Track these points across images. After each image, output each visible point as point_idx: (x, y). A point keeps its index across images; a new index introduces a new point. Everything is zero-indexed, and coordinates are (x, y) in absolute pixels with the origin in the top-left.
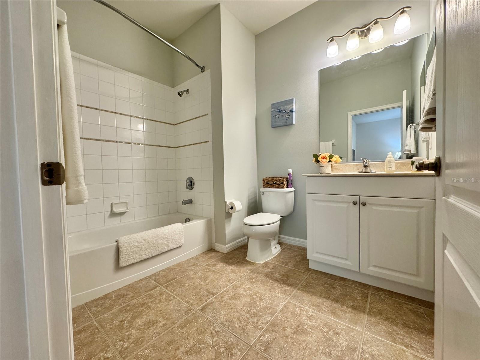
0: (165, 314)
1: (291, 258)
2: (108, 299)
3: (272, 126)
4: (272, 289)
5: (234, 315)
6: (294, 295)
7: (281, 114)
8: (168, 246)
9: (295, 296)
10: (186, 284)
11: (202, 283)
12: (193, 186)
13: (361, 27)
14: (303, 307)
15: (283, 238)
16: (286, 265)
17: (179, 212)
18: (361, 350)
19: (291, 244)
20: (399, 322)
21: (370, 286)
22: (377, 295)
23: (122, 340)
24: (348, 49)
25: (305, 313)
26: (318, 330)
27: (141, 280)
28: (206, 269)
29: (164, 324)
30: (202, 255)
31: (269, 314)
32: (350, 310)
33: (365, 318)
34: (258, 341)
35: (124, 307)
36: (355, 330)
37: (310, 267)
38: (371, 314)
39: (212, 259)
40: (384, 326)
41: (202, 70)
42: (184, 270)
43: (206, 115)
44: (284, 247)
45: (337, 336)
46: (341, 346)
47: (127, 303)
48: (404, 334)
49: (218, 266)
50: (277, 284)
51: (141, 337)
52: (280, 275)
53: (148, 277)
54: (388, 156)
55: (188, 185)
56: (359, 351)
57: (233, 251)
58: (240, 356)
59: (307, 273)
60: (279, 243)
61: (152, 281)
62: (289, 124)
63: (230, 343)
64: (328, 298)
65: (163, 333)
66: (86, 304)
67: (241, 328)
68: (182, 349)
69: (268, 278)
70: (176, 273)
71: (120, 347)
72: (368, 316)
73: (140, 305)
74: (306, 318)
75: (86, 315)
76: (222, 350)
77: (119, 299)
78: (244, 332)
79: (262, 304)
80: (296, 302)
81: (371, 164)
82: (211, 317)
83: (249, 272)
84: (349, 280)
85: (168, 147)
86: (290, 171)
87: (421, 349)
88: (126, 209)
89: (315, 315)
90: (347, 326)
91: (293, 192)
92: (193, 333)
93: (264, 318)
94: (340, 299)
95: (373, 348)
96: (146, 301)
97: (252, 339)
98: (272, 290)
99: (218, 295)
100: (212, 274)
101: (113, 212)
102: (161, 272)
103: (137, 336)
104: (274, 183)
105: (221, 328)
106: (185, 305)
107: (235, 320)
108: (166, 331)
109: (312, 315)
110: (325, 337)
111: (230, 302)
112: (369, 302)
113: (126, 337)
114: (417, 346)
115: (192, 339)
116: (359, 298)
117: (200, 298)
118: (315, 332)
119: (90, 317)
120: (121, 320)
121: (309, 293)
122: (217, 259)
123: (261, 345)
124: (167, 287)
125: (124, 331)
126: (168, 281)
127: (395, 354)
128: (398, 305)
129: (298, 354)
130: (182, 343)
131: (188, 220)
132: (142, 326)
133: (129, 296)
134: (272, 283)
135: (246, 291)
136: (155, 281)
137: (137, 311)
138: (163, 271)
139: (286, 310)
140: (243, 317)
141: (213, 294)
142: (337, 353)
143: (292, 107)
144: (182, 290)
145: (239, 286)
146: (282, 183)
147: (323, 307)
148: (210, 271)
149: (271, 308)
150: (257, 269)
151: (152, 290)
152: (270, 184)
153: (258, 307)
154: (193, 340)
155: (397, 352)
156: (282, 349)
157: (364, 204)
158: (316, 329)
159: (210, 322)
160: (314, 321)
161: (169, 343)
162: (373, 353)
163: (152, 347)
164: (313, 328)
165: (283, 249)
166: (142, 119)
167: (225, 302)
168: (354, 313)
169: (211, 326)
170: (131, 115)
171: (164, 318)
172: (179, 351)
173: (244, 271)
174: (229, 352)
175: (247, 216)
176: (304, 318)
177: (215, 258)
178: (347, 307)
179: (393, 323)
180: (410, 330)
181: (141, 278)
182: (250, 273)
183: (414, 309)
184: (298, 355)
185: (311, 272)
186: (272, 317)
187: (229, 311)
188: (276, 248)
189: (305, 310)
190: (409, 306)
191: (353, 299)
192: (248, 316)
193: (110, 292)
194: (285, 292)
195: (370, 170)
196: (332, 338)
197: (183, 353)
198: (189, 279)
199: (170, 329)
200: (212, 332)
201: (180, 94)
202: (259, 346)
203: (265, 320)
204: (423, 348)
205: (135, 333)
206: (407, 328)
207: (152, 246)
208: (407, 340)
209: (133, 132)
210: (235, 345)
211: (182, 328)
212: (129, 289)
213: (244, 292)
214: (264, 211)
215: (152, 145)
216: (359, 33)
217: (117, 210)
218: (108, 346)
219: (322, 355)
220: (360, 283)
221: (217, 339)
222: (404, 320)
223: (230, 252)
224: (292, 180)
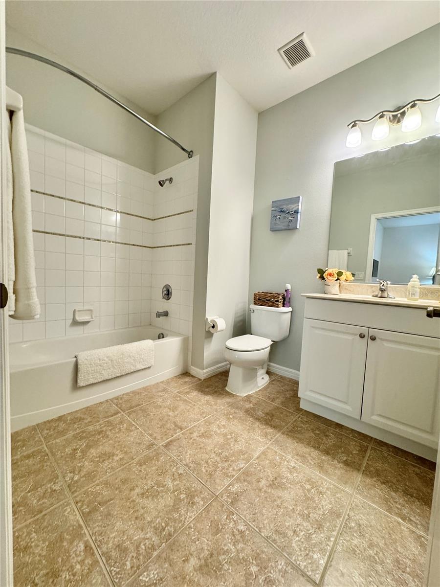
0: (123, 446)
1: (280, 393)
2: (62, 422)
3: (271, 229)
4: (251, 429)
5: (202, 456)
6: (277, 439)
7: (283, 215)
8: (135, 366)
9: (277, 441)
10: (151, 412)
11: (170, 414)
12: (170, 296)
13: (393, 110)
14: (285, 455)
15: (274, 367)
16: (272, 401)
17: (153, 326)
18: (347, 517)
19: (282, 375)
20: (400, 487)
21: (372, 438)
22: (379, 450)
23: (73, 472)
24: (373, 137)
25: (286, 463)
26: (298, 486)
27: (101, 403)
28: (177, 396)
29: (121, 459)
30: (174, 380)
31: (243, 460)
32: (342, 466)
33: (358, 478)
34: (226, 491)
35: (78, 434)
36: (344, 491)
37: (301, 407)
38: (366, 474)
39: (185, 385)
40: (380, 491)
41: (189, 155)
42: (151, 396)
43: (190, 211)
44: (274, 378)
45: (321, 496)
46: (323, 509)
47: (83, 429)
48: (404, 503)
49: (191, 395)
50: (258, 424)
51: (94, 471)
52: (263, 413)
53: (110, 399)
54: (411, 280)
55: (164, 293)
56: (344, 517)
57: (211, 377)
58: (203, 505)
59: (296, 414)
60: (268, 373)
61: (114, 405)
62: (291, 227)
63: (193, 489)
64: (318, 448)
65: (119, 469)
66: (38, 425)
67: (207, 473)
68: (138, 490)
69: (249, 415)
70: (141, 398)
71: (70, 480)
72: (363, 476)
73: (97, 433)
74: (287, 469)
75: (37, 439)
76: (182, 496)
77: (75, 423)
78: (210, 478)
79: (237, 447)
80: (278, 449)
81: (390, 287)
82: (175, 456)
83: (227, 405)
84: (347, 428)
85: (144, 247)
86: (289, 286)
87: (422, 525)
88: (90, 317)
89: (298, 467)
90: (334, 486)
91: (290, 313)
92: (152, 472)
93: (236, 464)
94: (331, 451)
95: (361, 516)
96: (104, 429)
97: (219, 488)
98: (251, 431)
99: (187, 430)
100: (183, 404)
101: (75, 321)
102: (124, 396)
103: (89, 469)
104: (267, 300)
105: (185, 470)
106: (147, 438)
107: (203, 463)
108: (122, 467)
109: (294, 467)
110: (305, 496)
111: (200, 440)
112: (367, 458)
113: (77, 469)
114: (417, 520)
115: (150, 480)
116: (355, 452)
117: (166, 432)
118: (294, 488)
119: (41, 441)
120: (74, 448)
121: (294, 439)
122: (191, 385)
123: (228, 496)
124: (129, 414)
125: (76, 462)
126: (131, 408)
127: (387, 526)
128: (402, 467)
129: (270, 512)
130: (139, 483)
131: (161, 336)
132: (96, 458)
133: (86, 421)
134: (252, 421)
135: (219, 429)
136: (117, 405)
137: (93, 440)
138: (127, 394)
139: (263, 457)
140: (213, 460)
141: (181, 429)
142: (317, 517)
143: (297, 207)
144: (146, 420)
145: (213, 421)
146: (278, 301)
147: (309, 458)
148: (181, 400)
149: (247, 452)
150: (237, 403)
151: (112, 416)
152: (263, 301)
153: (232, 450)
154: (152, 481)
155: (391, 525)
156: (252, 504)
157: (373, 339)
158: (296, 484)
159: (173, 461)
160: (295, 475)
161: (124, 481)
162: (361, 522)
163: (104, 484)
164: (293, 483)
165: (272, 381)
166: (115, 211)
167: (194, 440)
168: (346, 471)
169: (174, 466)
170: (103, 206)
171: (121, 451)
172: (134, 492)
173: (220, 404)
174: (191, 499)
175: (231, 336)
176: (284, 469)
177: (189, 384)
178: (339, 462)
179: (392, 489)
180: (412, 499)
181: (102, 401)
182: (228, 407)
183: (422, 473)
184: (270, 514)
185: (301, 413)
186: (246, 464)
187: (197, 451)
188: (263, 378)
189: (287, 460)
190: (416, 469)
191: (348, 452)
192: (218, 459)
193: (66, 413)
194: (266, 435)
195: (388, 295)
196: (314, 498)
197: (138, 495)
198: (155, 408)
199: (127, 464)
200: (174, 474)
201: (161, 184)
202: (226, 497)
203: (237, 467)
204: (424, 523)
205: (87, 465)
206: (409, 496)
207: (116, 365)
208: (405, 511)
209: (103, 226)
210: (198, 492)
211: (141, 465)
212: (87, 413)
213: (217, 430)
214: (252, 333)
215: (125, 244)
216: (390, 118)
217: (79, 318)
218: (57, 478)
219: (298, 516)
220: (360, 433)
221: (178, 482)
222: (407, 486)
223: (208, 378)
224: (289, 298)
